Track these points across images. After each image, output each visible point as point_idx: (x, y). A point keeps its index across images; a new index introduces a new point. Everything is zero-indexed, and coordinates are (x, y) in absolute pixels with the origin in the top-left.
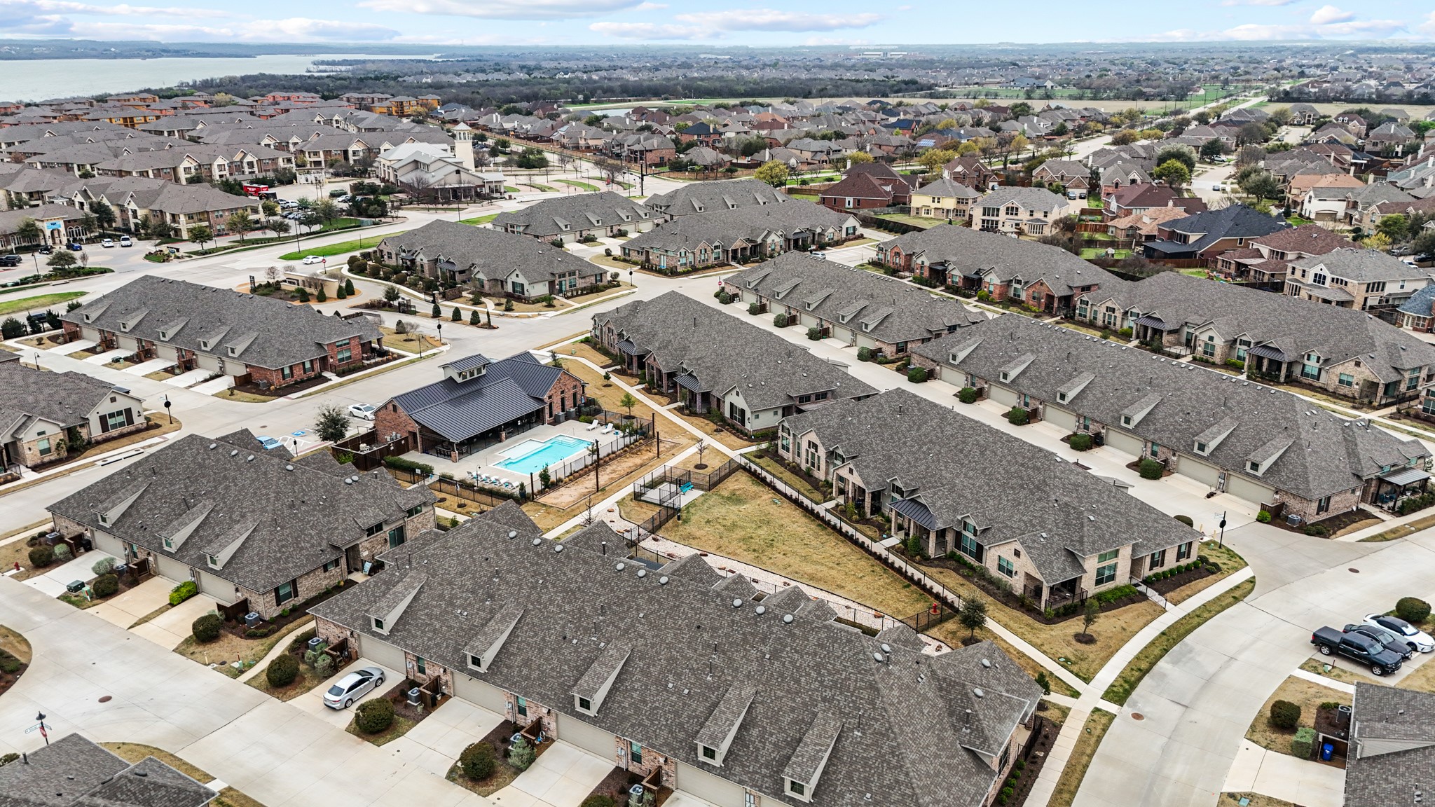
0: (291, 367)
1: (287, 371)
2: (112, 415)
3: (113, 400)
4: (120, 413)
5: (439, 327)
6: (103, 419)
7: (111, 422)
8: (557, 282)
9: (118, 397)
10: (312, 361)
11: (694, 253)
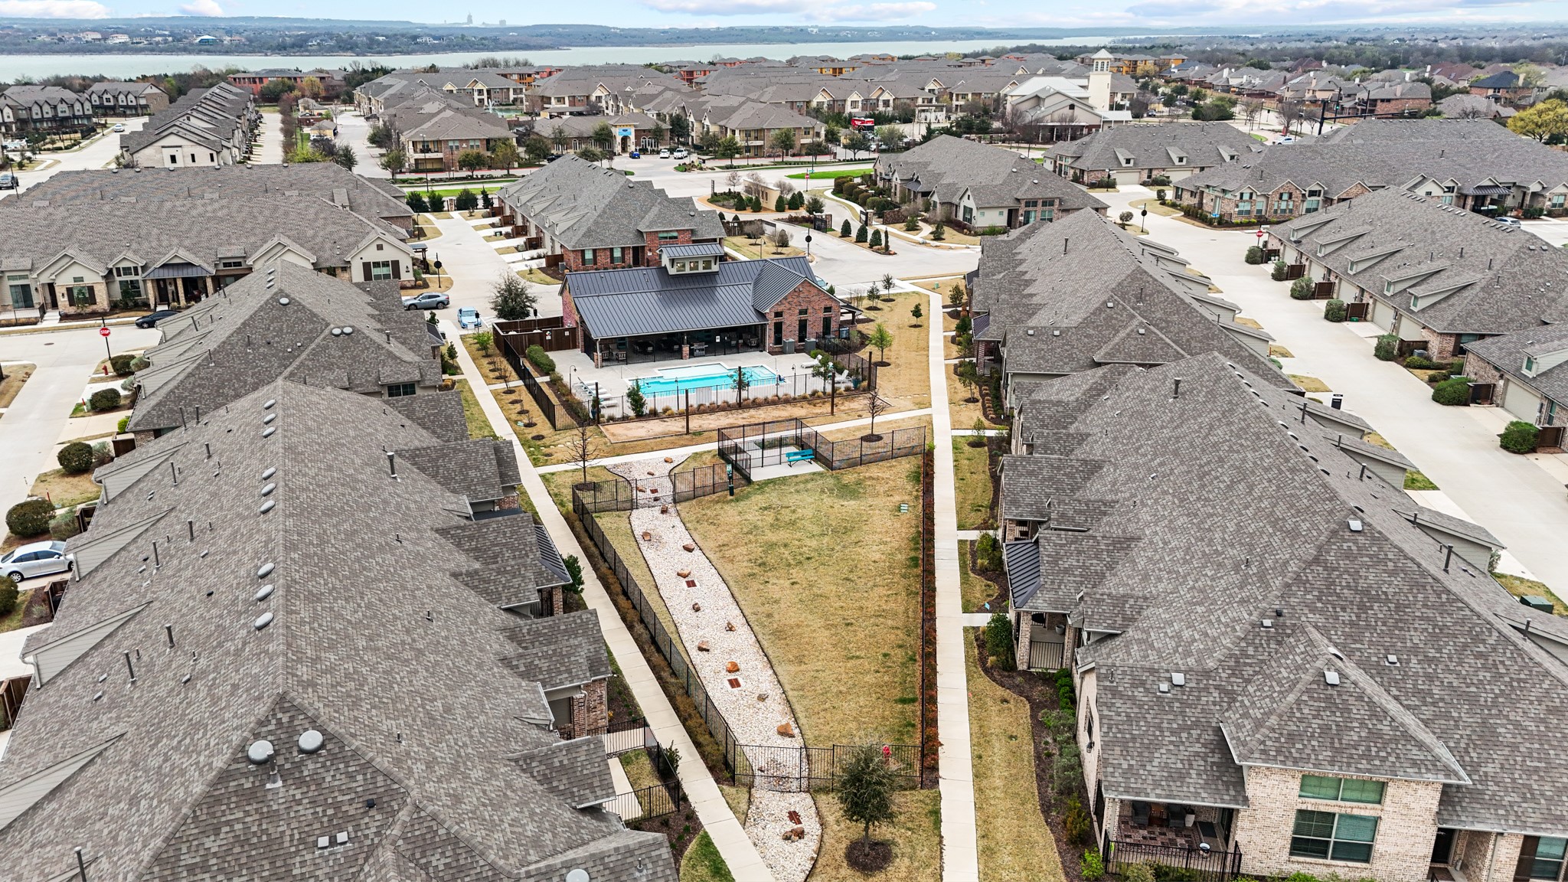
0: (595, 251)
1: (589, 255)
2: (377, 265)
3: (380, 247)
4: (386, 264)
5: (809, 239)
6: (367, 267)
7: (375, 271)
8: (1021, 212)
9: (385, 246)
10: (623, 249)
11: (1267, 197)
